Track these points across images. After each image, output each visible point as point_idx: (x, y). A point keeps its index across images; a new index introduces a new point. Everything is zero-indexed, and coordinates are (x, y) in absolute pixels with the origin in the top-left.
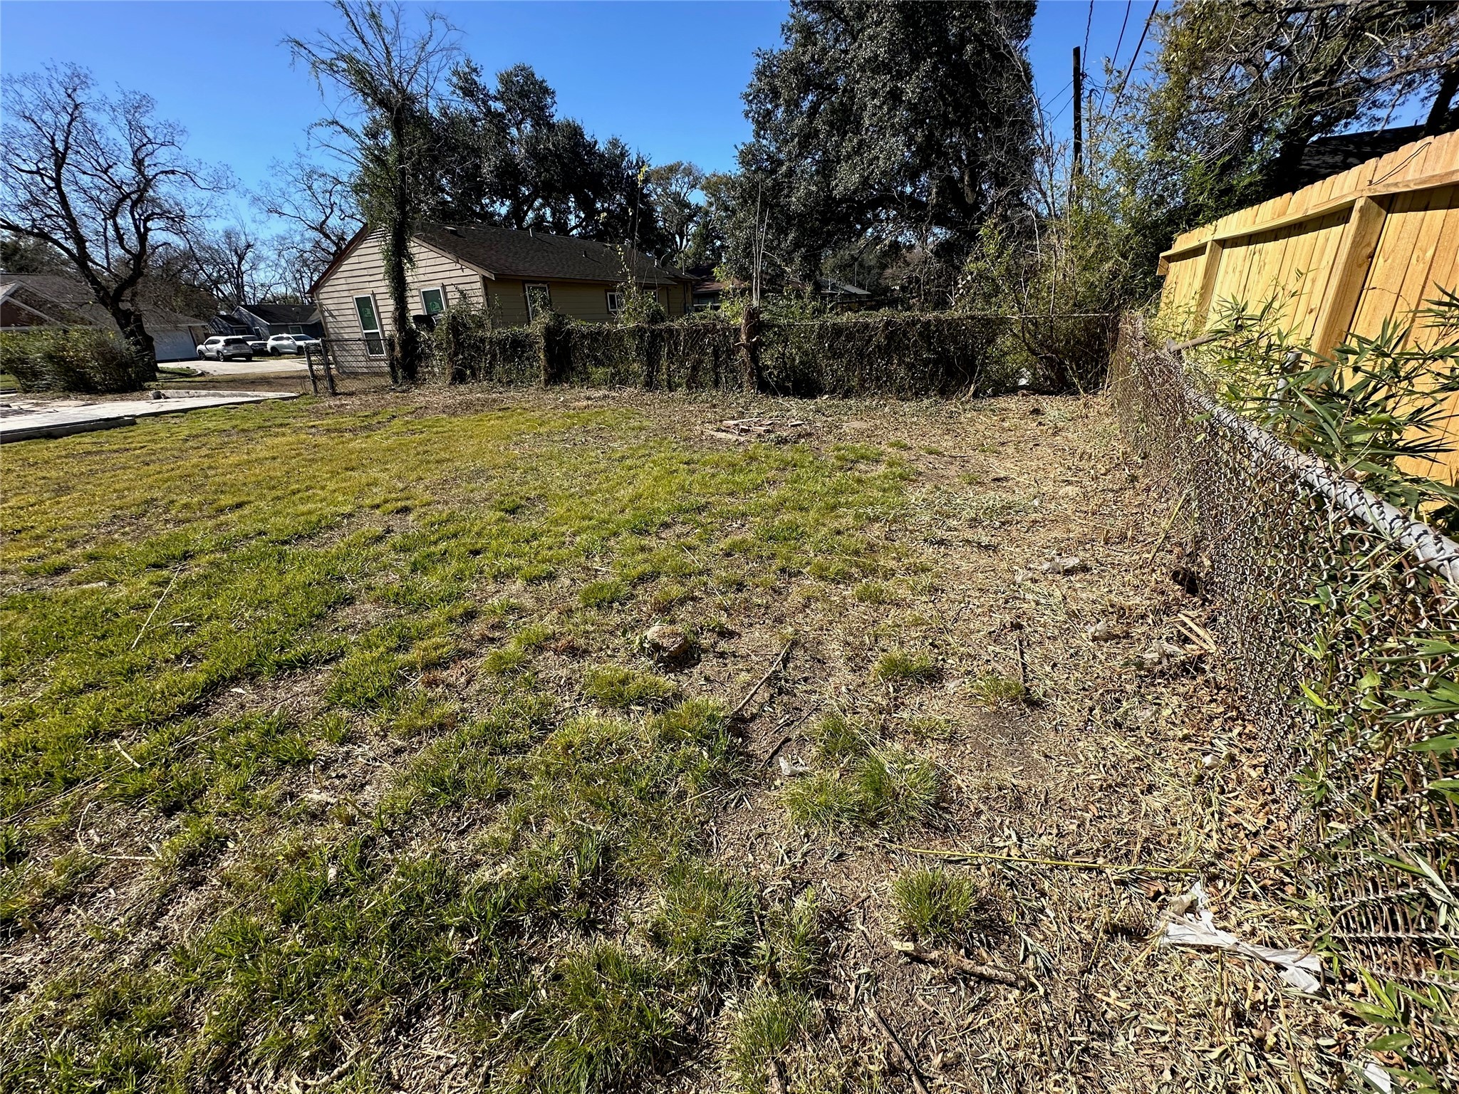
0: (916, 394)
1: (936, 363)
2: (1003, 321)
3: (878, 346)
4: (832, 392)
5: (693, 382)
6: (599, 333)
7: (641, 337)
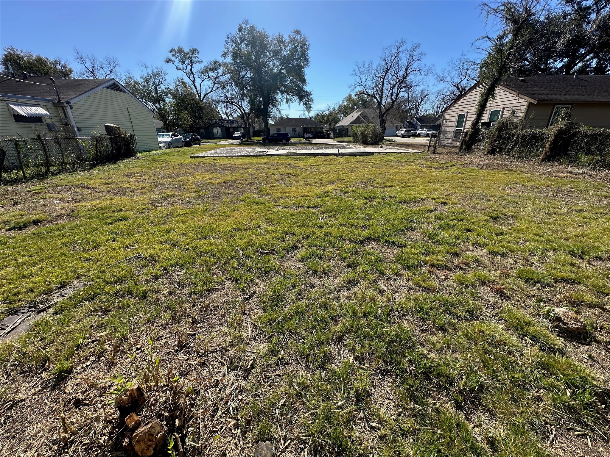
6: (600, 135)
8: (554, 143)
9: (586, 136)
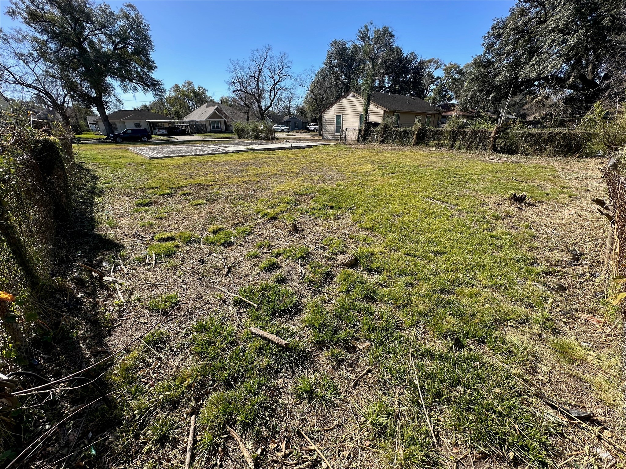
0: (555, 156)
1: (565, 146)
2: (596, 134)
3: (544, 140)
4: (521, 154)
5: (469, 147)
6: (438, 131)
7: (453, 133)
8: (418, 135)
9: (432, 131)
